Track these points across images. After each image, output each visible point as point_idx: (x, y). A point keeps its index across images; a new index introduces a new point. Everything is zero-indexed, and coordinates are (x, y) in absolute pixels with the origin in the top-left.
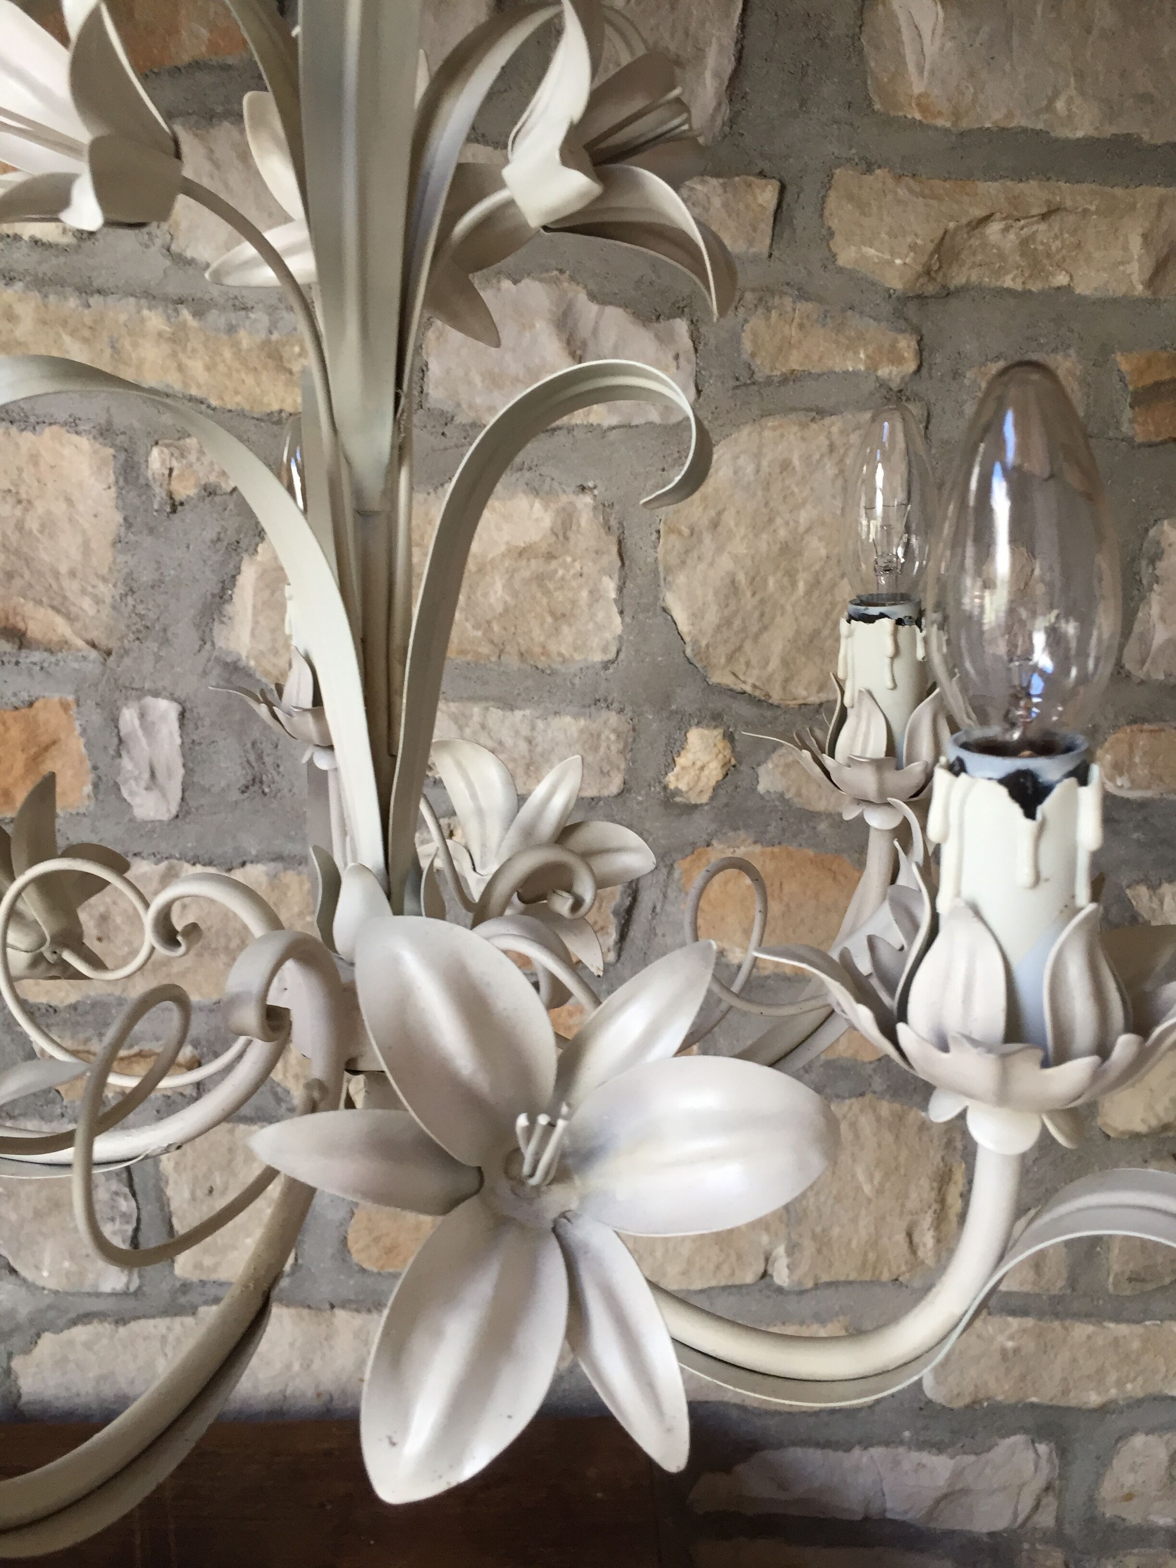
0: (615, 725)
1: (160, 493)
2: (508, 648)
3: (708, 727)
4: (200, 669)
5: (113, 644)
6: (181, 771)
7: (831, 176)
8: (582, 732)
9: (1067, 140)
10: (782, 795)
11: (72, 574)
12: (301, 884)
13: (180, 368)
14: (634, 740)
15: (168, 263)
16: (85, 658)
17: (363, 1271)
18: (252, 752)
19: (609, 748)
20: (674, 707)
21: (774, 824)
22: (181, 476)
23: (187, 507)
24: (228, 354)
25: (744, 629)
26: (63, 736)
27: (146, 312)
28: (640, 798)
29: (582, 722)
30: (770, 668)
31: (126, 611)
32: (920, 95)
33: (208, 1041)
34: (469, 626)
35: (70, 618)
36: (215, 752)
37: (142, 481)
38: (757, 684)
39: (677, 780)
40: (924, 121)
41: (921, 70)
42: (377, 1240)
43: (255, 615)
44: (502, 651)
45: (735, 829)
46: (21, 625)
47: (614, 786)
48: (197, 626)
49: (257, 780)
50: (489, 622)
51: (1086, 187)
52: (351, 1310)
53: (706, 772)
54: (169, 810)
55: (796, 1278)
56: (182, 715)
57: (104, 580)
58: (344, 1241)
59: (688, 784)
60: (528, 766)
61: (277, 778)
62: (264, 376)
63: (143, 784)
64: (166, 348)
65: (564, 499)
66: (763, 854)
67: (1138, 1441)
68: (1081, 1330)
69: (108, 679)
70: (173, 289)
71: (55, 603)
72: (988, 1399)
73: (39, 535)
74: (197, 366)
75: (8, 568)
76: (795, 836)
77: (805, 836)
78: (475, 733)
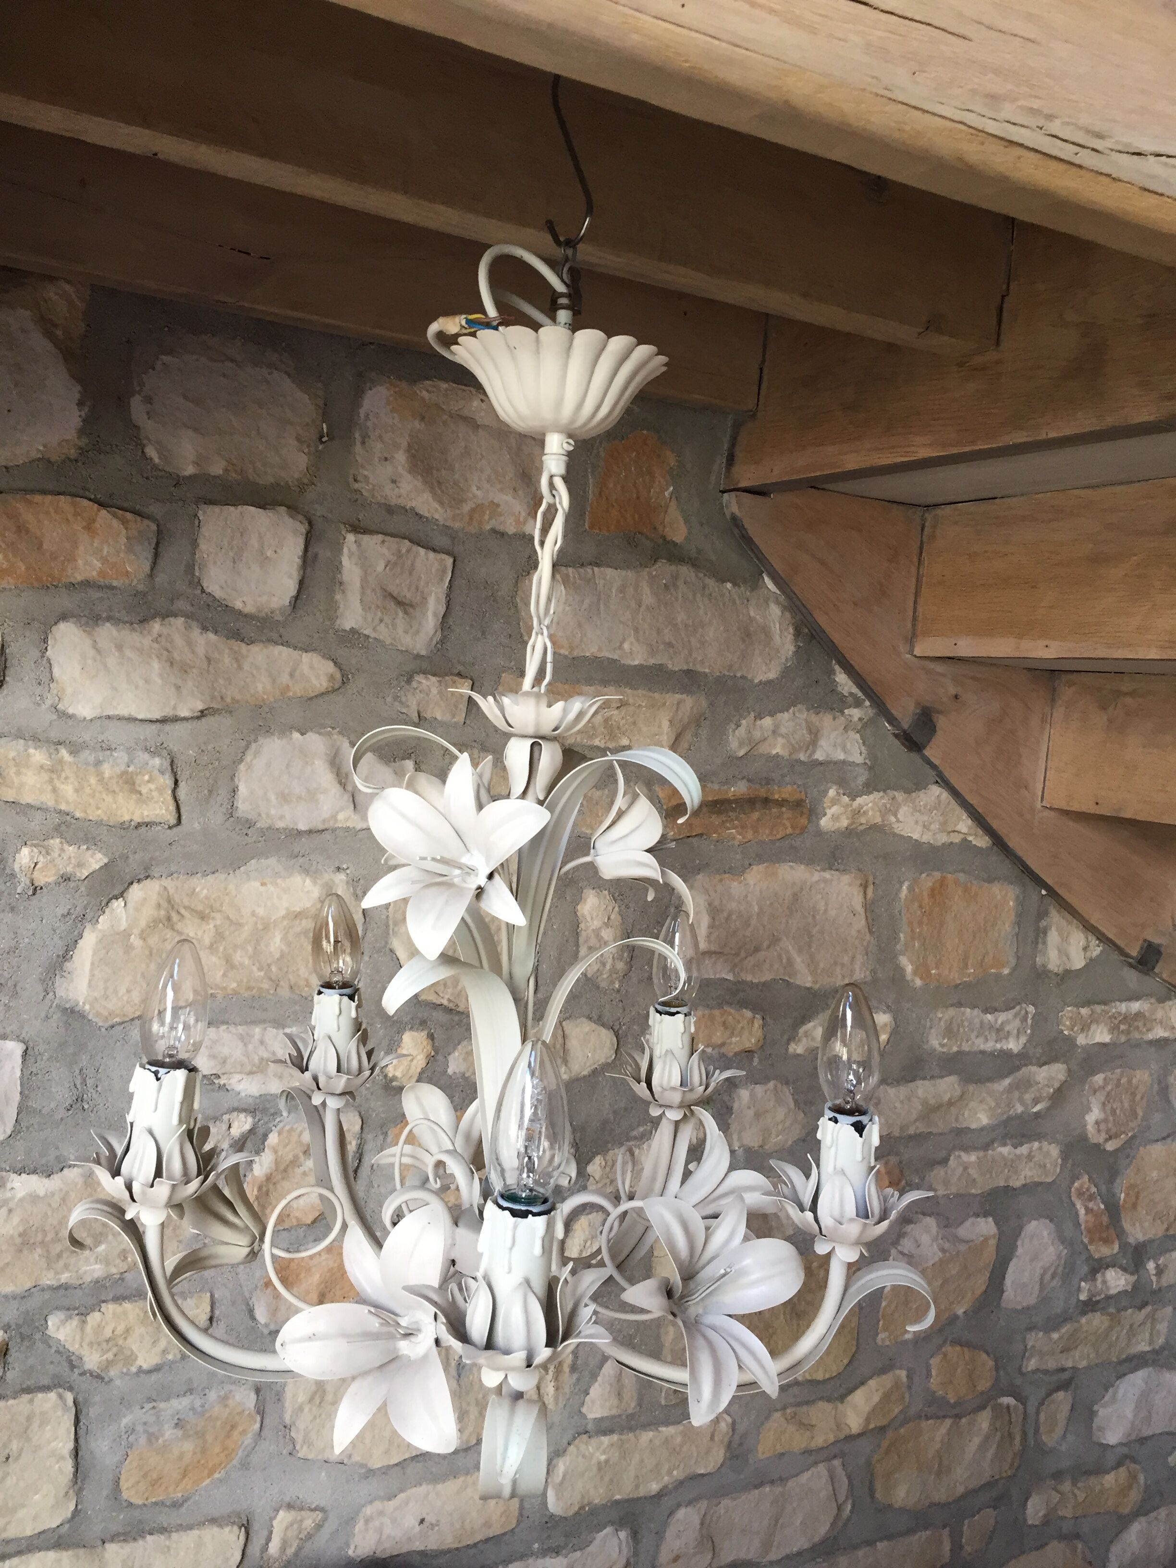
1: (24, 881)
2: (282, 983)
3: (417, 1031)
4: (43, 1015)
6: (17, 1098)
7: (499, 677)
9: (629, 666)
10: (464, 1075)
13: (55, 790)
15: (55, 717)
17: (131, 1505)
18: (79, 1077)
20: (395, 1019)
21: (457, 1096)
22: (45, 866)
23: (45, 889)
24: (93, 780)
27: (32, 751)
28: (368, 1086)
33: (17, 1324)
34: (255, 969)
36: (49, 1080)
37: (8, 871)
38: (451, 999)
39: (394, 1070)
42: (145, 1476)
43: (92, 970)
44: (277, 986)
48: (42, 981)
49: (80, 1100)
50: (269, 965)
51: (640, 692)
52: (119, 1541)
53: (415, 1062)
55: (464, 1438)
56: (25, 1053)
58: (117, 1482)
59: (402, 1072)
61: (95, 1096)
62: (120, 797)
64: (45, 776)
65: (326, 877)
67: (681, 1513)
68: (647, 1436)
70: (54, 734)
72: (589, 1504)
74: (68, 790)
78: (255, 1047)
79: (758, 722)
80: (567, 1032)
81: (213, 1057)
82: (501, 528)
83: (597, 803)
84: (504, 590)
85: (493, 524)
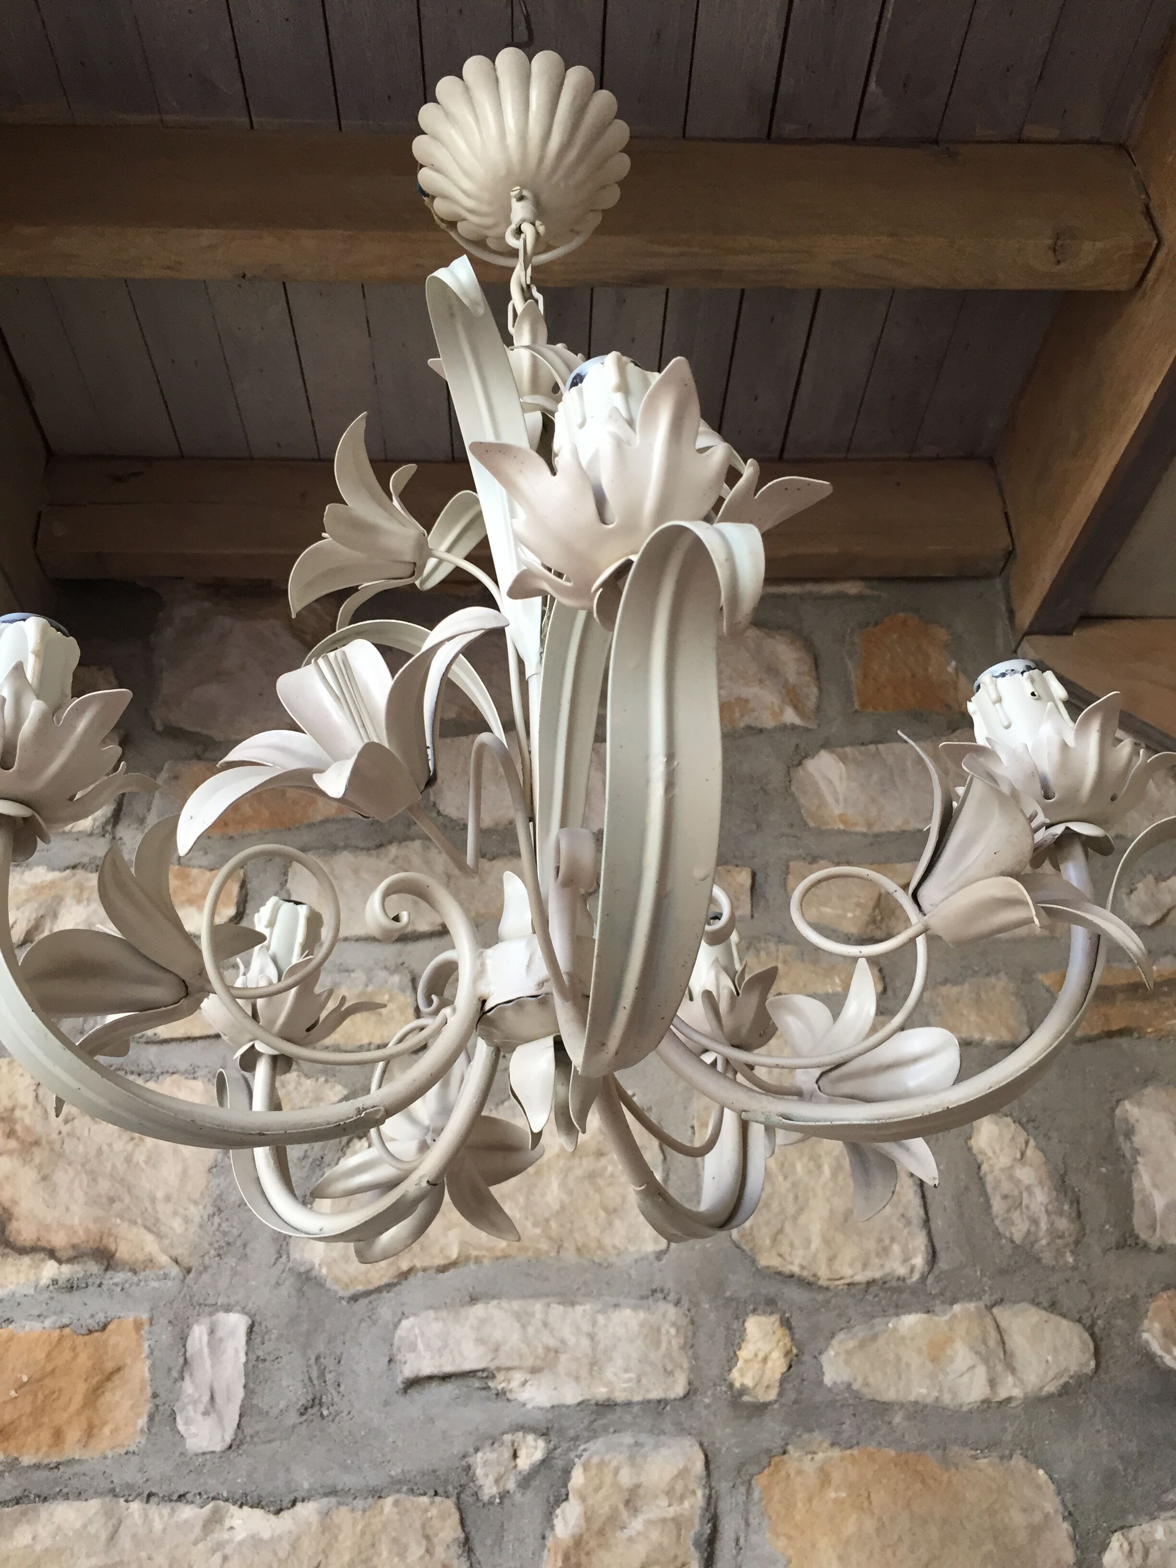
0: (673, 1318)
2: (566, 1244)
3: (764, 1313)
4: (273, 1281)
5: (194, 1263)
6: (240, 1393)
7: (788, 867)
8: (642, 1325)
10: (849, 1386)
11: (168, 1199)
12: (355, 1523)
14: (694, 1334)
16: (166, 1276)
18: (315, 1368)
19: (670, 1343)
20: (728, 1294)
21: (848, 1422)
25: (782, 1211)
26: (128, 1361)
28: (707, 1401)
29: (642, 1315)
30: (814, 1246)
31: (211, 1229)
32: (840, 815)
34: (528, 1224)
35: (159, 1236)
36: (279, 1369)
38: (804, 1264)
39: (742, 1375)
40: (847, 829)
41: (837, 801)
44: (560, 1248)
45: (811, 1430)
46: (112, 1247)
47: (679, 1389)
48: (276, 1241)
49: (317, 1401)
50: (547, 1220)
53: (770, 1364)
54: (223, 1437)
56: (251, 1330)
57: (196, 1203)
59: (754, 1378)
60: (592, 1365)
61: (336, 1399)
63: (201, 1408)
66: (843, 1459)
69: (185, 1296)
71: (148, 1224)
73: (143, 1166)
75: (112, 1194)
76: (872, 1433)
77: (882, 1432)
78: (537, 1331)
79: (1163, 885)
80: (1003, 1324)
81: (481, 1341)
82: (758, 724)
83: (958, 1001)
84: (776, 780)
85: (747, 720)
